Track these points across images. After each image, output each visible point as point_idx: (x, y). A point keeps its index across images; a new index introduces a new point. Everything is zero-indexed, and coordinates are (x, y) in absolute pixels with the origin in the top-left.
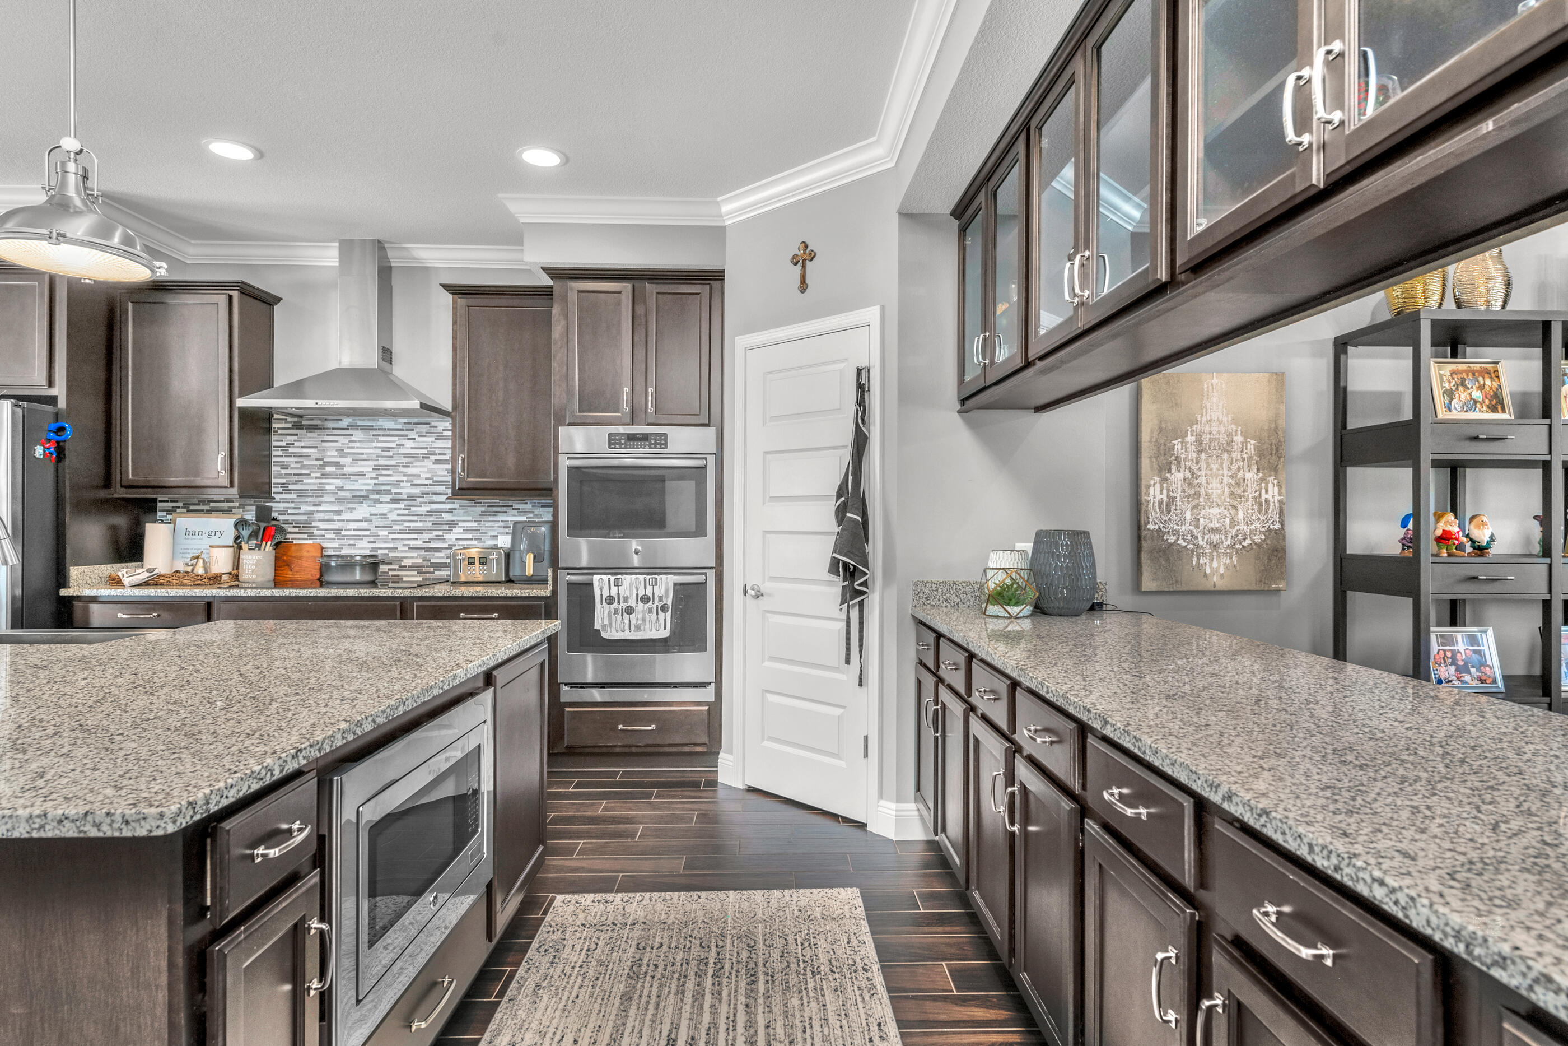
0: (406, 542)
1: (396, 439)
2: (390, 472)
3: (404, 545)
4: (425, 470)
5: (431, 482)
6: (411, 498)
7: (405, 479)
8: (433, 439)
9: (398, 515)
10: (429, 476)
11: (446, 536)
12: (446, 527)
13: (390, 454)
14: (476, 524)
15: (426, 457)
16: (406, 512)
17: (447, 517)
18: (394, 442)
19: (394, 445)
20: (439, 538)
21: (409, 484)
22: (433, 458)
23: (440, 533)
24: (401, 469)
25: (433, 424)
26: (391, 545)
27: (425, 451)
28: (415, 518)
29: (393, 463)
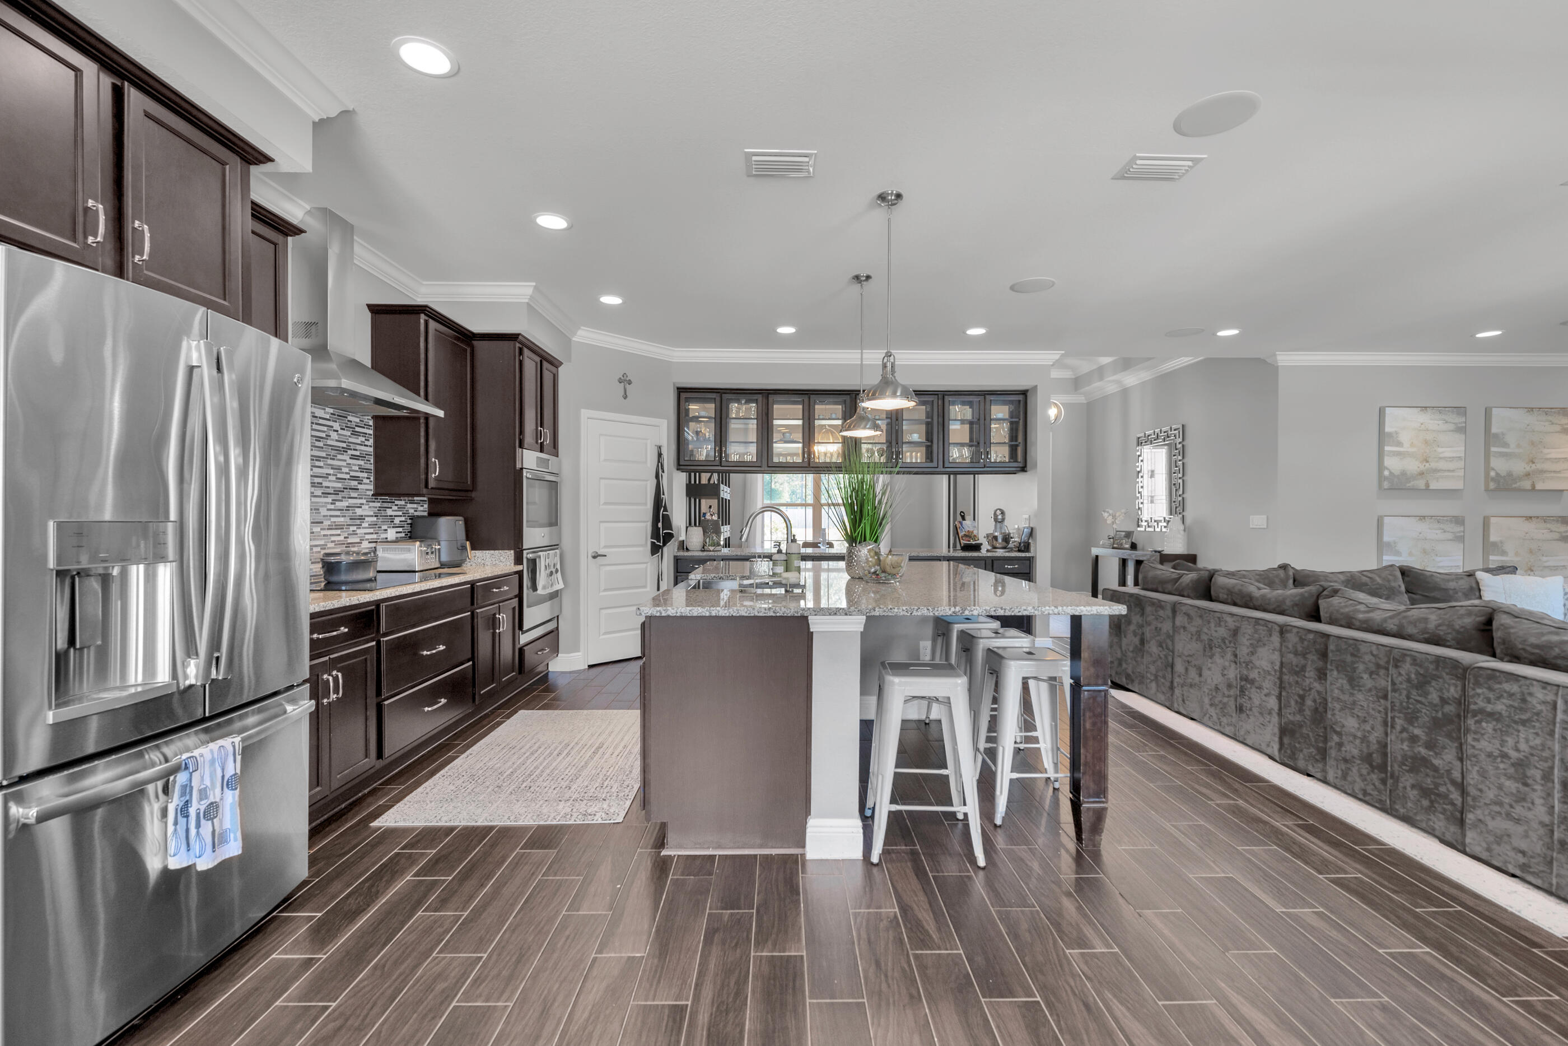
0: (333, 538)
1: (325, 429)
2: (321, 464)
3: (332, 542)
4: (344, 464)
5: (348, 476)
6: (336, 492)
7: (331, 472)
8: (349, 434)
9: (328, 510)
10: (346, 470)
11: (358, 531)
12: (358, 522)
13: (321, 444)
14: (375, 519)
15: (345, 450)
16: (332, 507)
17: (359, 512)
18: (324, 432)
19: (323, 435)
20: (354, 533)
21: (333, 478)
22: (350, 452)
23: (355, 528)
24: (330, 462)
25: (350, 418)
26: (322, 542)
27: (344, 445)
28: (338, 513)
29: (324, 454)
